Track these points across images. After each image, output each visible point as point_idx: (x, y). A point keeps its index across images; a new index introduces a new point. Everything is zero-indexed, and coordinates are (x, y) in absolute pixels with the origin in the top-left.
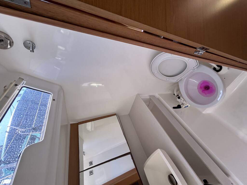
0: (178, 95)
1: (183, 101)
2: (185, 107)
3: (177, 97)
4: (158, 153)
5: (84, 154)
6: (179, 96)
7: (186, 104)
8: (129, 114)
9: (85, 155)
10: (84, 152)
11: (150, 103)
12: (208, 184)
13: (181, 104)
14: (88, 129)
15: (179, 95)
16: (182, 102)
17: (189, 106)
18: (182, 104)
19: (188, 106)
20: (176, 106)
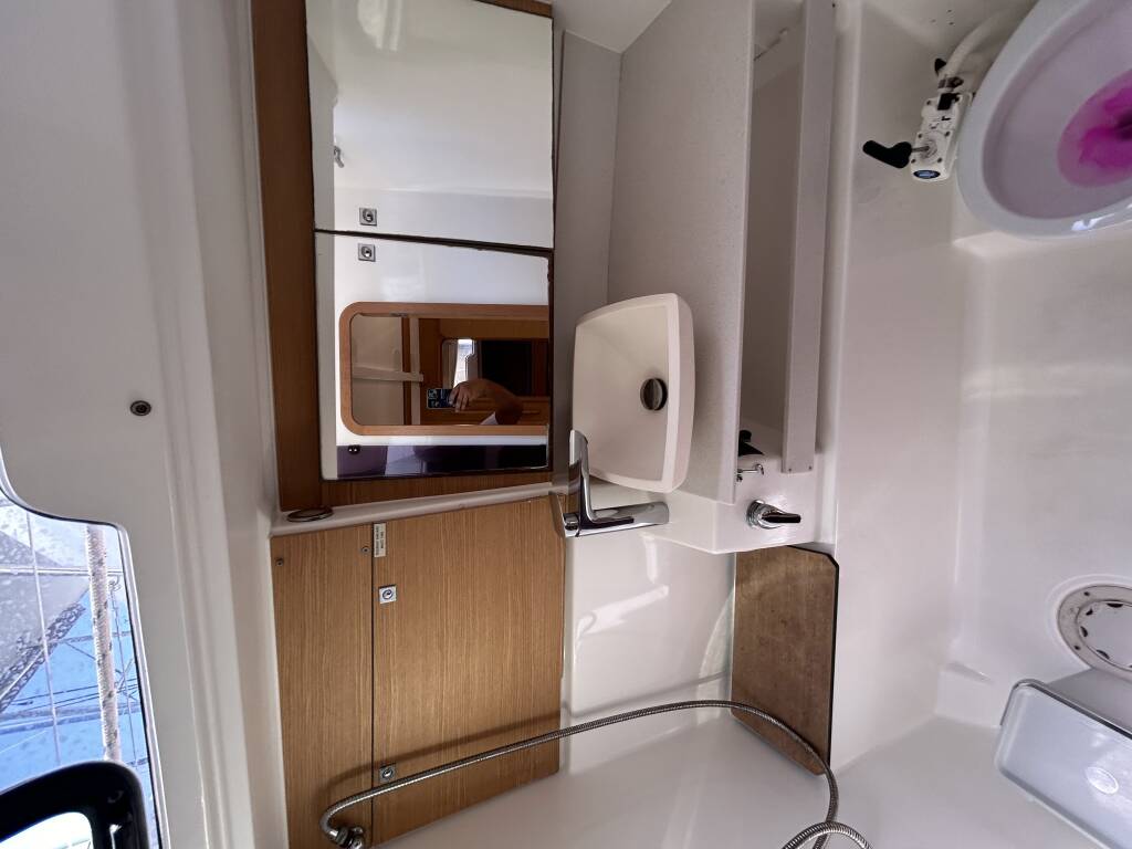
0: (956, 79)
1: (947, 134)
2: (916, 174)
3: (944, 90)
4: (664, 307)
5: (339, 158)
6: (956, 90)
7: (940, 160)
8: (623, 55)
9: (341, 165)
10: (337, 150)
11: (777, 41)
12: (749, 444)
13: (917, 144)
14: (368, 30)
15: (961, 83)
16: (933, 134)
17: (944, 176)
18: (926, 149)
19: (937, 174)
20: (889, 144)
